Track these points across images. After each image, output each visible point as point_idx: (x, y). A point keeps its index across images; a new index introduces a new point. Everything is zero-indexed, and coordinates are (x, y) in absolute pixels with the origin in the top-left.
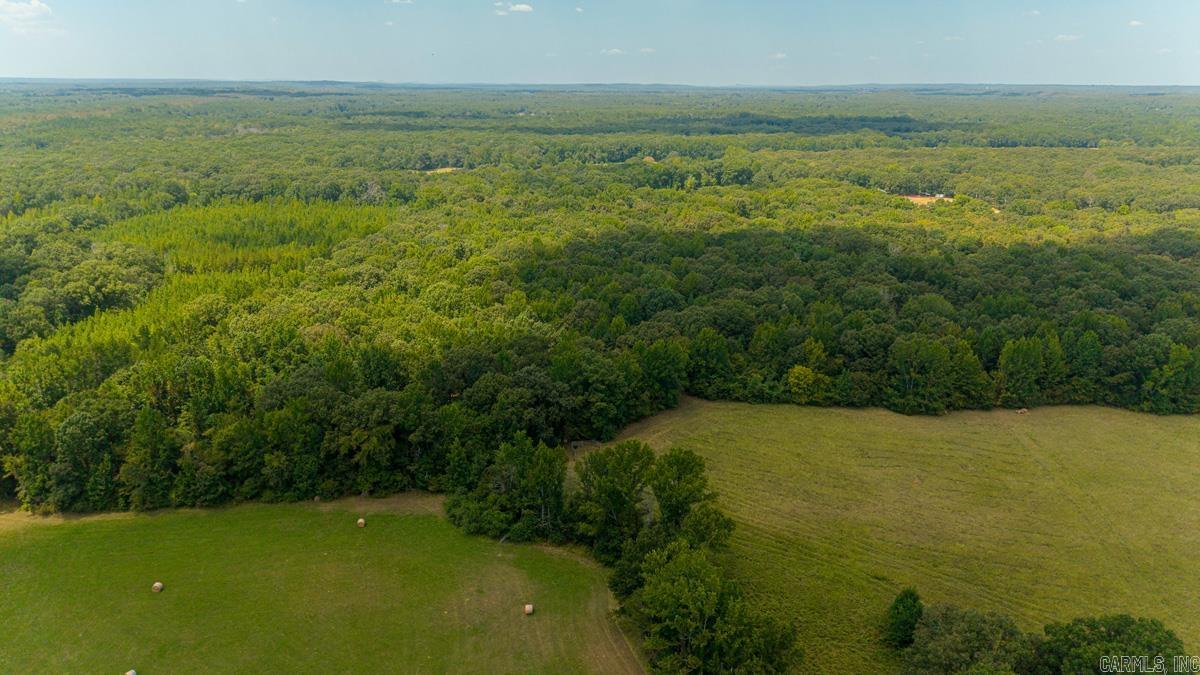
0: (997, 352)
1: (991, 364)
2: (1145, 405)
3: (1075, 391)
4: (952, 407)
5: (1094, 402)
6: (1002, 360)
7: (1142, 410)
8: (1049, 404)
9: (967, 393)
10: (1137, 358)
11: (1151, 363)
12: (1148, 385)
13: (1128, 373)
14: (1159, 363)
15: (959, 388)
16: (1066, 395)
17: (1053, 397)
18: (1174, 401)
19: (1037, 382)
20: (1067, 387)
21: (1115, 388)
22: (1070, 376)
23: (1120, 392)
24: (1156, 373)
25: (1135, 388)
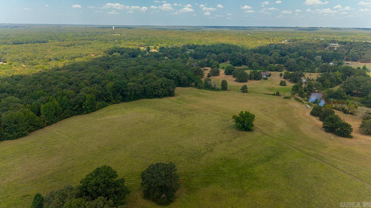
0: (39, 109)
1: (39, 114)
2: (85, 112)
3: (66, 114)
4: (30, 131)
5: (72, 116)
6: (42, 112)
7: (84, 114)
8: (60, 120)
9: (34, 125)
10: (79, 100)
11: (82, 101)
12: (84, 107)
13: (78, 105)
14: (84, 100)
15: (31, 124)
16: (64, 116)
17: (61, 118)
18: (91, 109)
19: (55, 115)
20: (63, 114)
21: (76, 110)
22: (63, 110)
23: (78, 111)
24: (84, 103)
25: (81, 108)
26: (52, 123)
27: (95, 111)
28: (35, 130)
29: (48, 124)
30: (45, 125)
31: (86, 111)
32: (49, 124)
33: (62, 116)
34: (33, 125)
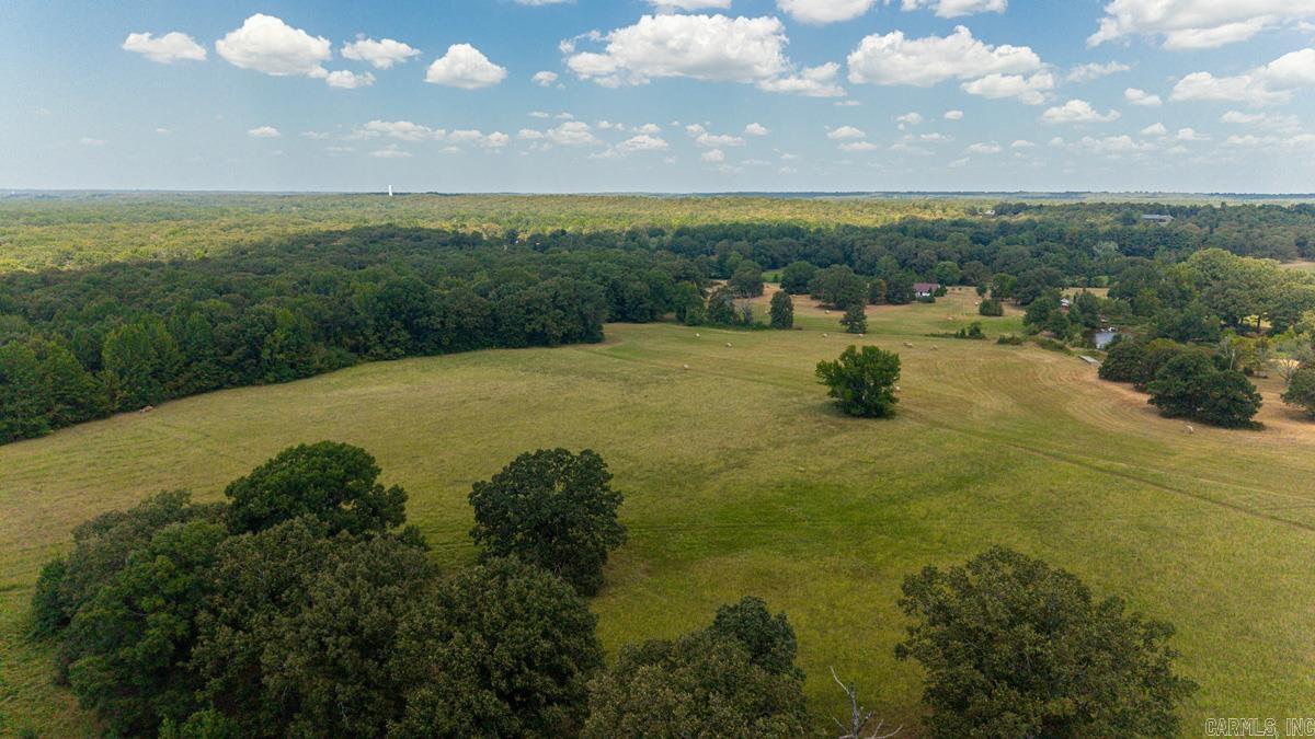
1: (96, 366)
2: (270, 376)
3: (198, 377)
4: (58, 424)
5: (219, 388)
6: (106, 356)
7: (268, 383)
8: (173, 398)
9: (74, 402)
10: (249, 330)
11: (262, 331)
12: (265, 354)
13: (245, 348)
14: (269, 330)
15: (61, 399)
16: (190, 384)
17: (177, 389)
18: (292, 366)
19: (154, 375)
20: (188, 375)
21: (237, 366)
22: (187, 365)
23: (243, 369)
24: (269, 340)
26: (142, 403)
27: (307, 376)
28: (76, 422)
29: (128, 407)
30: (117, 407)
31: (276, 371)
32: (130, 404)
33: (181, 382)
34: (69, 404)
